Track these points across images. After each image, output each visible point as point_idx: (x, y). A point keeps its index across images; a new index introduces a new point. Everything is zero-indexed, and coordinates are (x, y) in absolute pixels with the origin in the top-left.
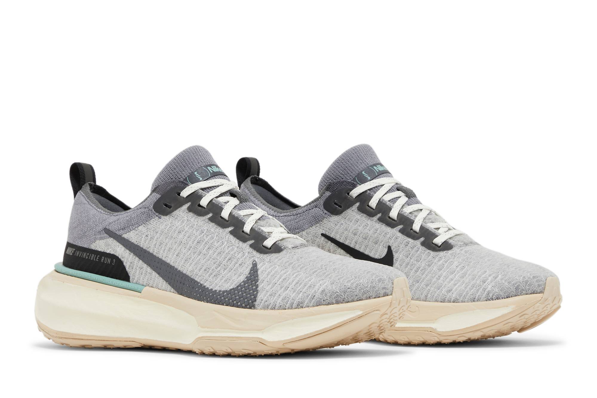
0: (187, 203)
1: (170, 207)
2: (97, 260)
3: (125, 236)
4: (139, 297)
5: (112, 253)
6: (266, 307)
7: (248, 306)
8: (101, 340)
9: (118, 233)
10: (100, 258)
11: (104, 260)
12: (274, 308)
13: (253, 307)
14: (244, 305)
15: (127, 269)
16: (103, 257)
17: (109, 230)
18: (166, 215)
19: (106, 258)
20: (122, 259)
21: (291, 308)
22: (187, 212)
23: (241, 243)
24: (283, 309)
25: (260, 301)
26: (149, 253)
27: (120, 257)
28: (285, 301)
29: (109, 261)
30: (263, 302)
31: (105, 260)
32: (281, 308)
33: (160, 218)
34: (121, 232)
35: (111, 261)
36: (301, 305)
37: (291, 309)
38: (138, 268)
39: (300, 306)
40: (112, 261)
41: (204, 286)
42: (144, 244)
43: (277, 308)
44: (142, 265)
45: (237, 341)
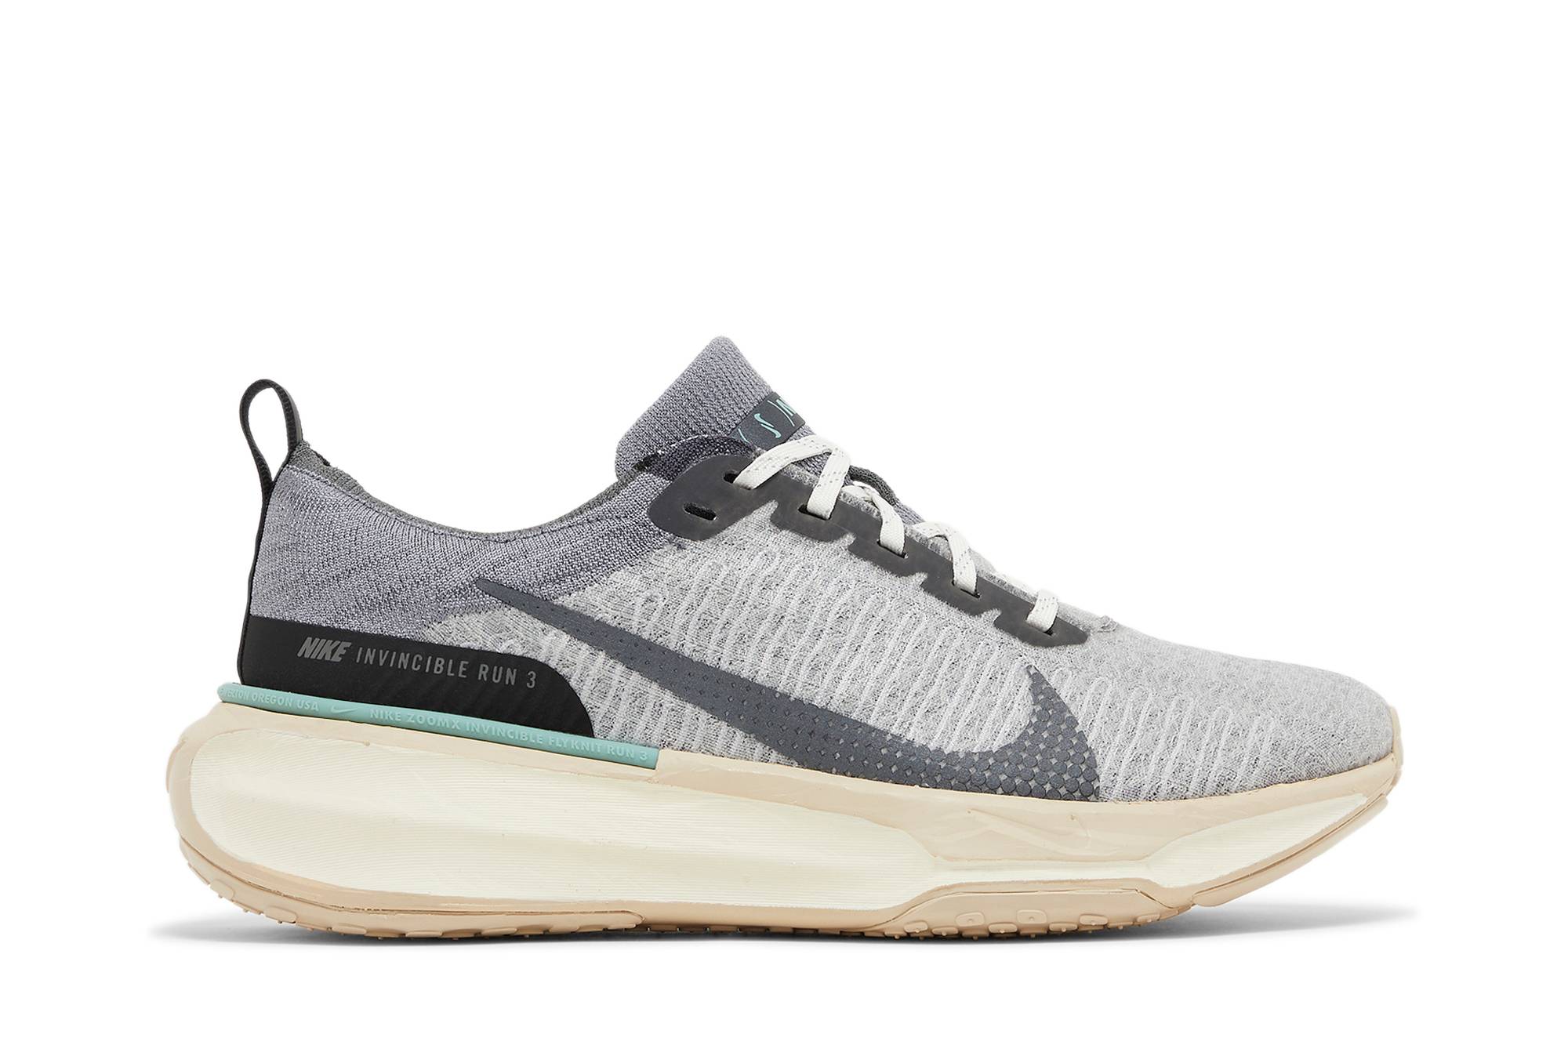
0: (764, 502)
1: (709, 516)
2: (460, 675)
3: (568, 601)
4: (649, 780)
5: (519, 651)
6: (1132, 795)
7: (1077, 794)
8: (519, 913)
9: (536, 591)
10: (472, 669)
11: (490, 675)
12: (1152, 797)
13: (1093, 796)
14: (1063, 791)
15: (584, 699)
16: (482, 666)
17: (499, 584)
18: (703, 538)
19: (496, 668)
20: (564, 672)
21: (1201, 794)
22: (773, 527)
23: (965, 617)
24: (1181, 799)
25: (1112, 778)
26: (664, 650)
27: (552, 664)
28: (1184, 774)
29: (511, 676)
30: (1120, 779)
31: (494, 675)
32: (1175, 796)
33: (680, 547)
34: (550, 589)
35: (516, 676)
36: (1227, 785)
37: (1200, 797)
38: (624, 696)
39: (1222, 789)
40: (522, 678)
41: (911, 743)
42: (641, 624)
43: (1162, 793)
44: (639, 686)
45: (1073, 892)
